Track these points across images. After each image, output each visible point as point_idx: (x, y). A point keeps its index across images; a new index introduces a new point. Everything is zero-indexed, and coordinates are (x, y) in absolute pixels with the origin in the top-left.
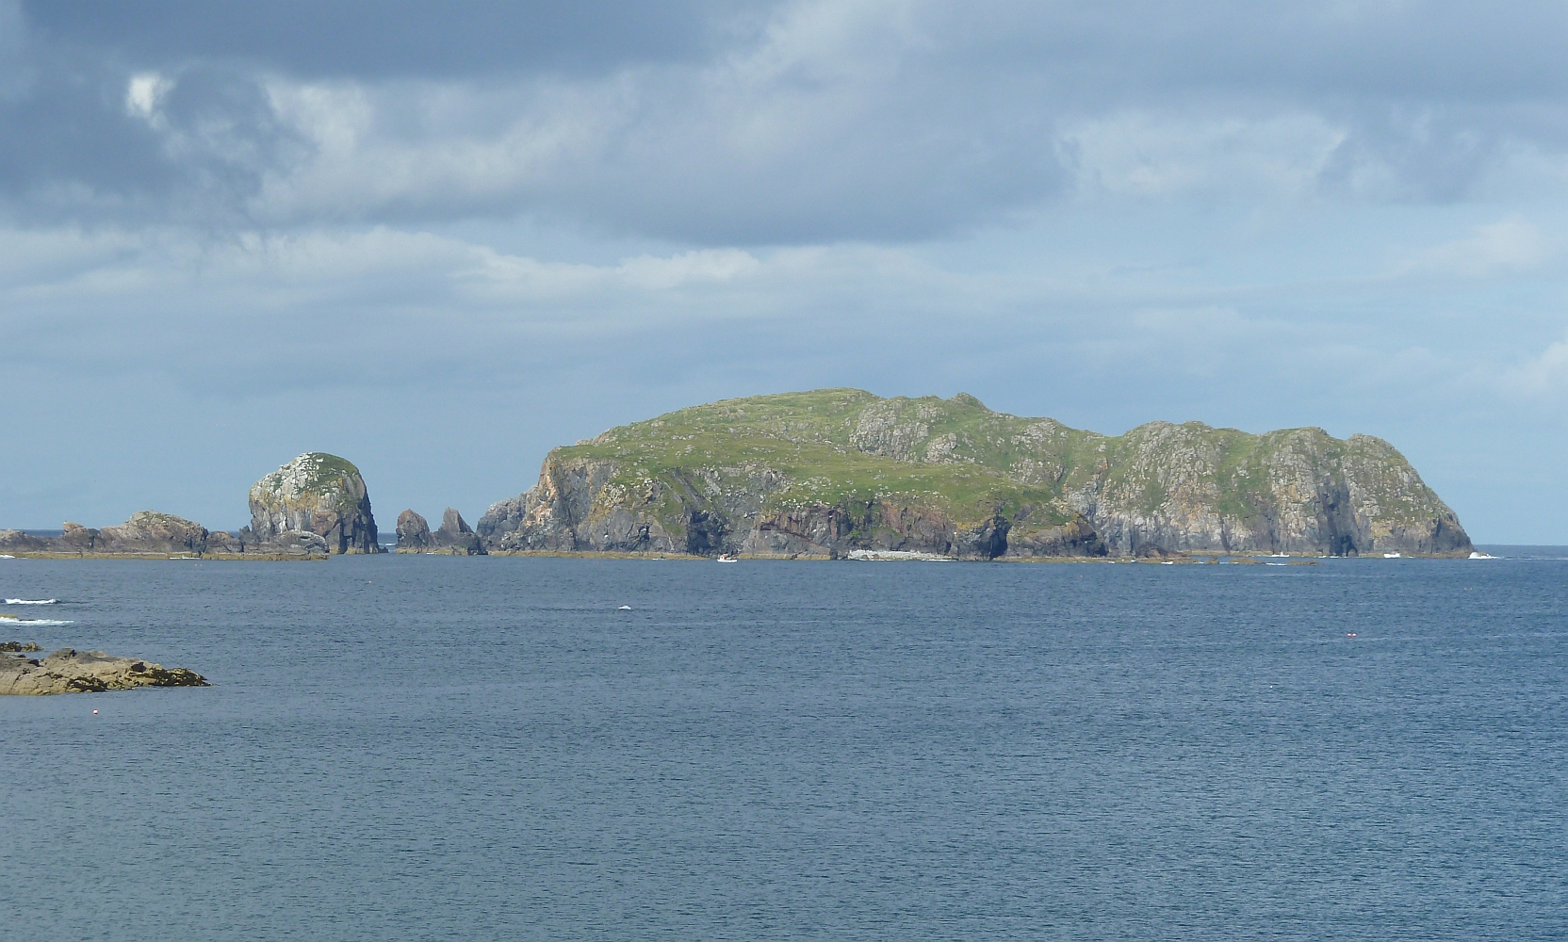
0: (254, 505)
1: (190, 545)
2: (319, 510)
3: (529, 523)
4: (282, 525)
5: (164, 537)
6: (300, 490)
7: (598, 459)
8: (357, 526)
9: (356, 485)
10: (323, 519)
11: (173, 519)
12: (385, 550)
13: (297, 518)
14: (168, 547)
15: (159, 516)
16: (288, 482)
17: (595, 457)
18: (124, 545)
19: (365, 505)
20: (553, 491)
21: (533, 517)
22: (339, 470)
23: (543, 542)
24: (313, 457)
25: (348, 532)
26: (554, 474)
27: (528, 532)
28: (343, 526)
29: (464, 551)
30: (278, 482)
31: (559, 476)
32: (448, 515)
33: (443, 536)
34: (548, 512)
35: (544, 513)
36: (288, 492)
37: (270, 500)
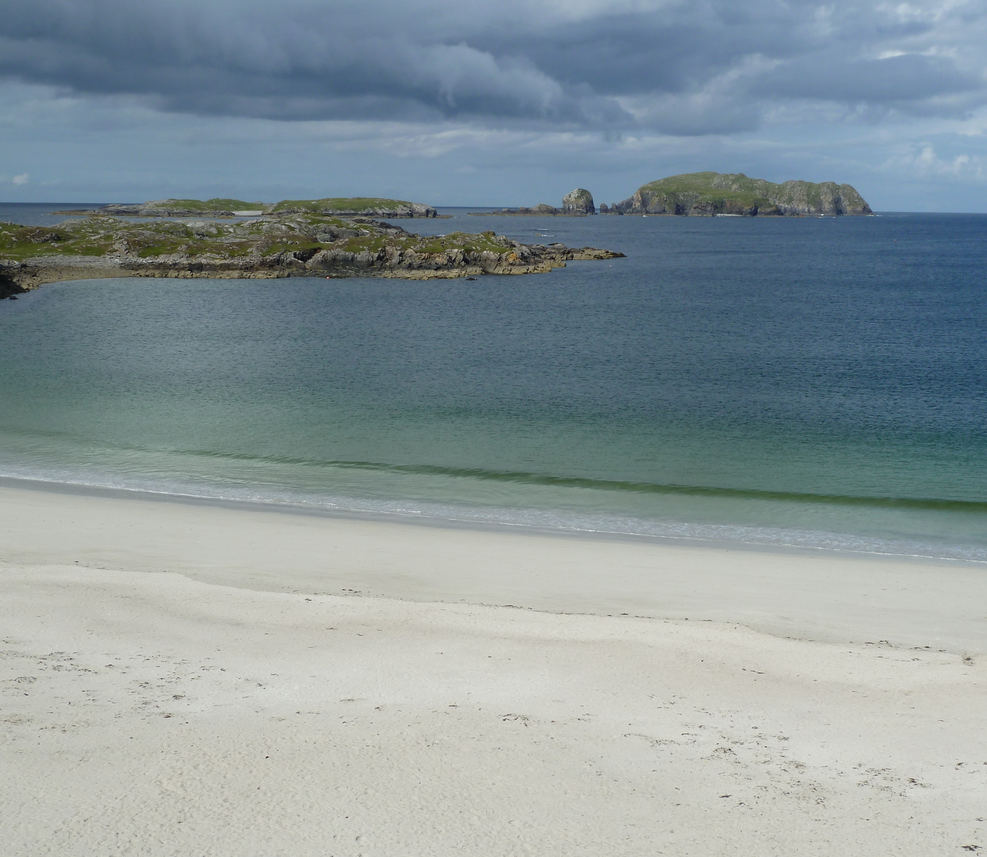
0: (564, 202)
1: (552, 212)
2: (581, 203)
3: (634, 207)
4: (571, 207)
5: (545, 211)
6: (576, 198)
7: (652, 190)
8: (590, 207)
9: (590, 197)
10: (581, 206)
11: (547, 206)
12: (597, 214)
13: (575, 206)
14: (546, 213)
15: (544, 205)
16: (573, 196)
17: (651, 190)
18: (535, 213)
19: (592, 202)
20: (640, 198)
21: (635, 205)
22: (585, 193)
23: (638, 212)
24: (579, 190)
25: (588, 209)
26: (640, 194)
27: (634, 209)
28: (587, 207)
29: (618, 214)
30: (570, 196)
31: (641, 194)
32: (613, 204)
33: (612, 210)
34: (639, 204)
35: (638, 204)
36: (572, 199)
37: (568, 201)
